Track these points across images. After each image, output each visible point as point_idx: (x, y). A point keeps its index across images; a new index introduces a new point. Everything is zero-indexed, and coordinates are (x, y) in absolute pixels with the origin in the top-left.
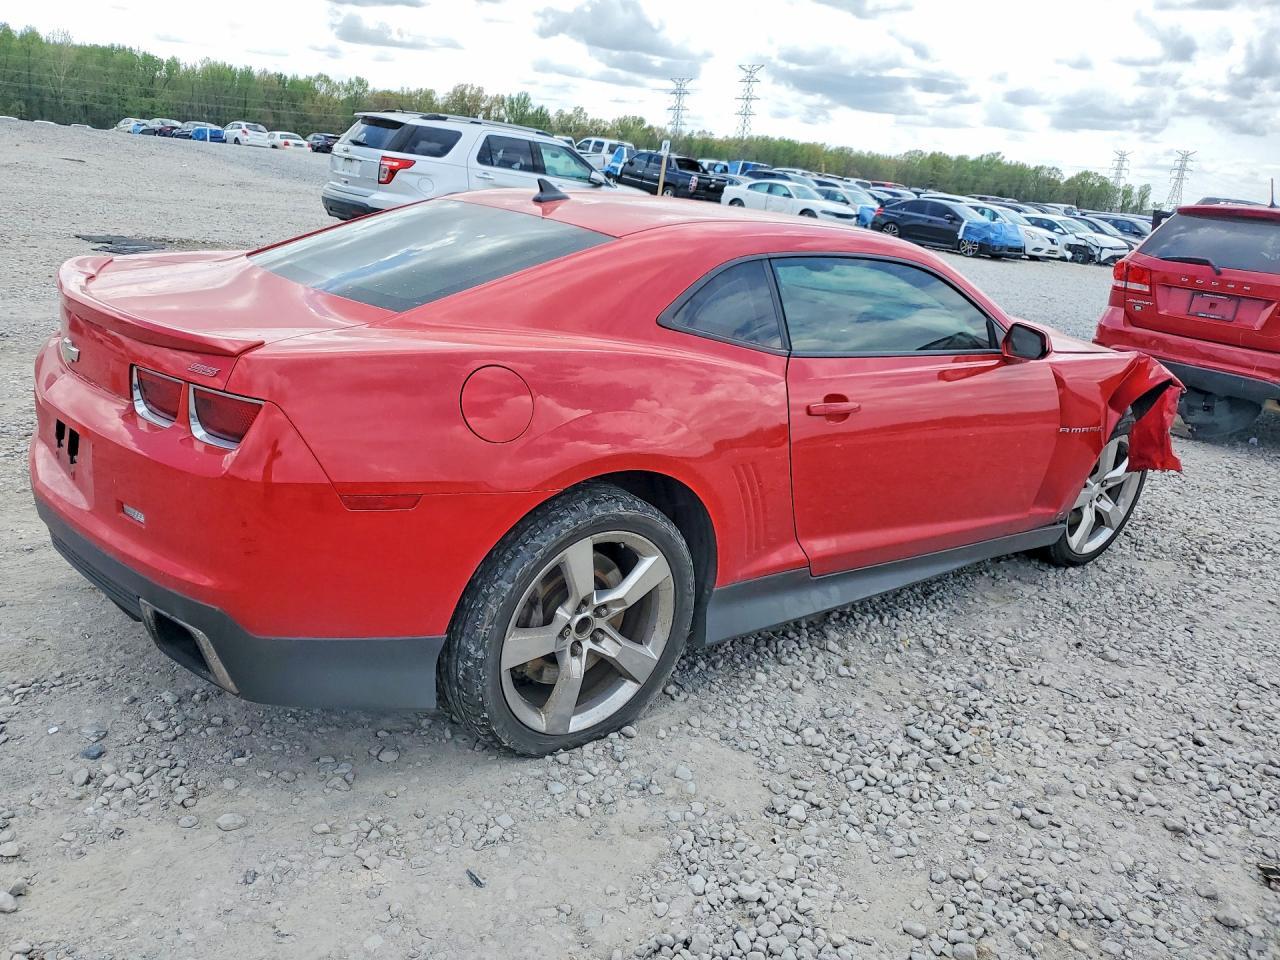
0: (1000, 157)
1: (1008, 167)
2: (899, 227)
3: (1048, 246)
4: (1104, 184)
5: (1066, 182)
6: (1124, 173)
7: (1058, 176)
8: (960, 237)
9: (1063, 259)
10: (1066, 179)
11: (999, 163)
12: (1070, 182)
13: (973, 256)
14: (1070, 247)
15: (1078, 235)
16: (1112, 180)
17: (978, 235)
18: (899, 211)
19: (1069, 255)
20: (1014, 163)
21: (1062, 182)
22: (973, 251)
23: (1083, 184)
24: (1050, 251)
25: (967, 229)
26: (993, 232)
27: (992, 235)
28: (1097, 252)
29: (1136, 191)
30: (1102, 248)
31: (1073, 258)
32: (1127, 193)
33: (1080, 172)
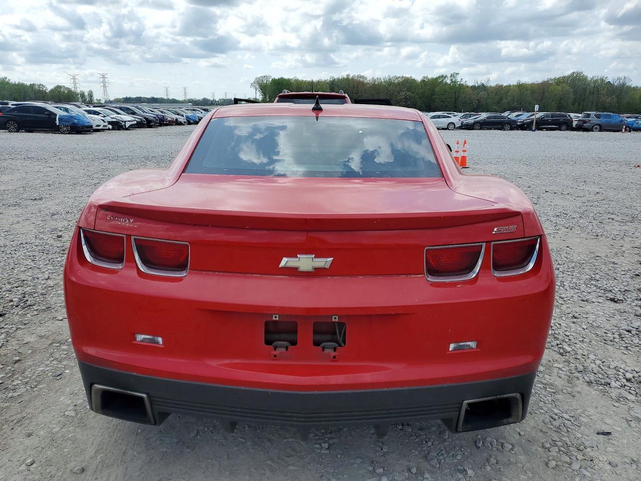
0: (7, 80)
1: (15, 85)
2: (17, 123)
3: (102, 124)
4: (70, 91)
5: (49, 91)
6: (78, 85)
7: (44, 89)
8: (58, 124)
9: (109, 129)
10: (49, 90)
11: (8, 83)
12: (52, 91)
13: (69, 134)
14: (110, 123)
15: (112, 116)
16: (73, 89)
17: (68, 122)
18: (13, 113)
19: (110, 127)
20: (17, 82)
21: (47, 91)
22: (68, 130)
23: (59, 92)
24: (104, 126)
25: (60, 119)
26: (76, 119)
27: (76, 121)
28: (123, 124)
29: (86, 94)
30: (125, 122)
31: (112, 128)
32: (83, 95)
33: (55, 86)
